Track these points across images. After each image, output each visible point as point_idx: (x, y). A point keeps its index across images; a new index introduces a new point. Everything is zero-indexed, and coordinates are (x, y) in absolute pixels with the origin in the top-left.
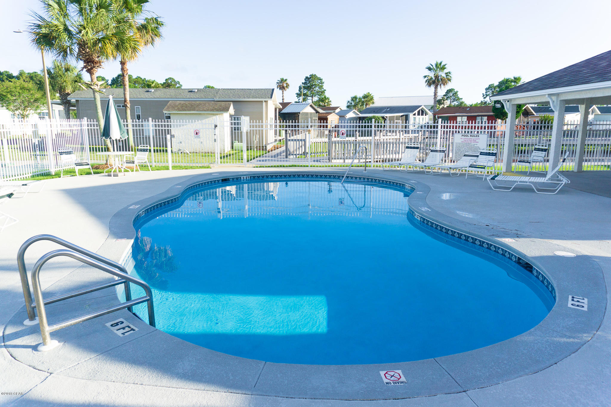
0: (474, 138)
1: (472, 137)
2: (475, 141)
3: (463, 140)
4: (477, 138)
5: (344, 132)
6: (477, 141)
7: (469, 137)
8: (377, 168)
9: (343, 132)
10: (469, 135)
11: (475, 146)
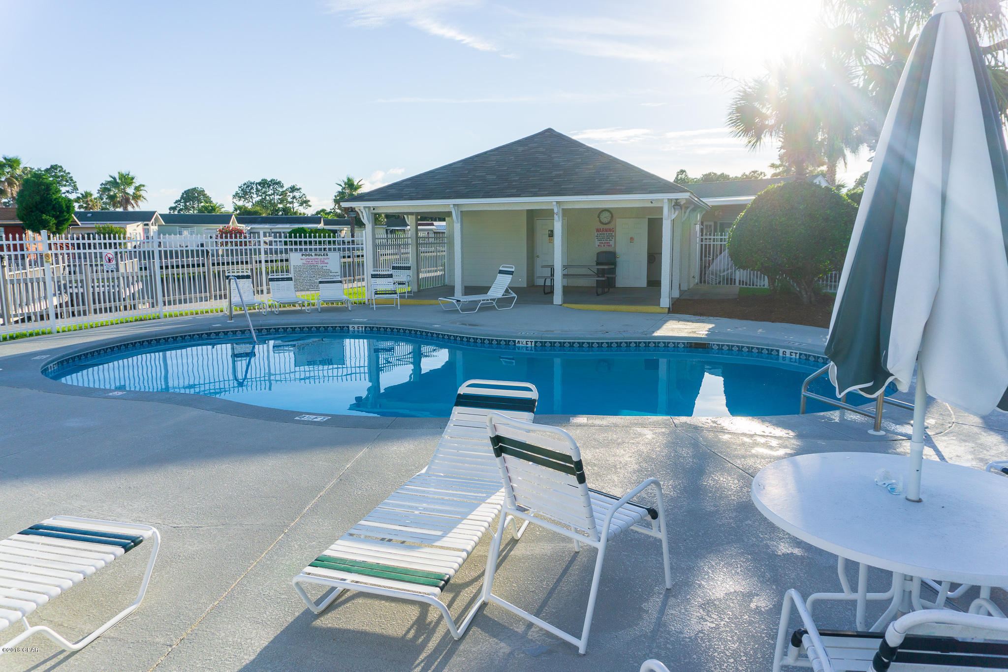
0: (320, 257)
1: (318, 257)
2: (323, 262)
3: (304, 261)
4: (326, 257)
5: (111, 257)
6: (326, 261)
7: (314, 257)
8: (187, 317)
9: (109, 255)
10: (313, 254)
11: (324, 268)
